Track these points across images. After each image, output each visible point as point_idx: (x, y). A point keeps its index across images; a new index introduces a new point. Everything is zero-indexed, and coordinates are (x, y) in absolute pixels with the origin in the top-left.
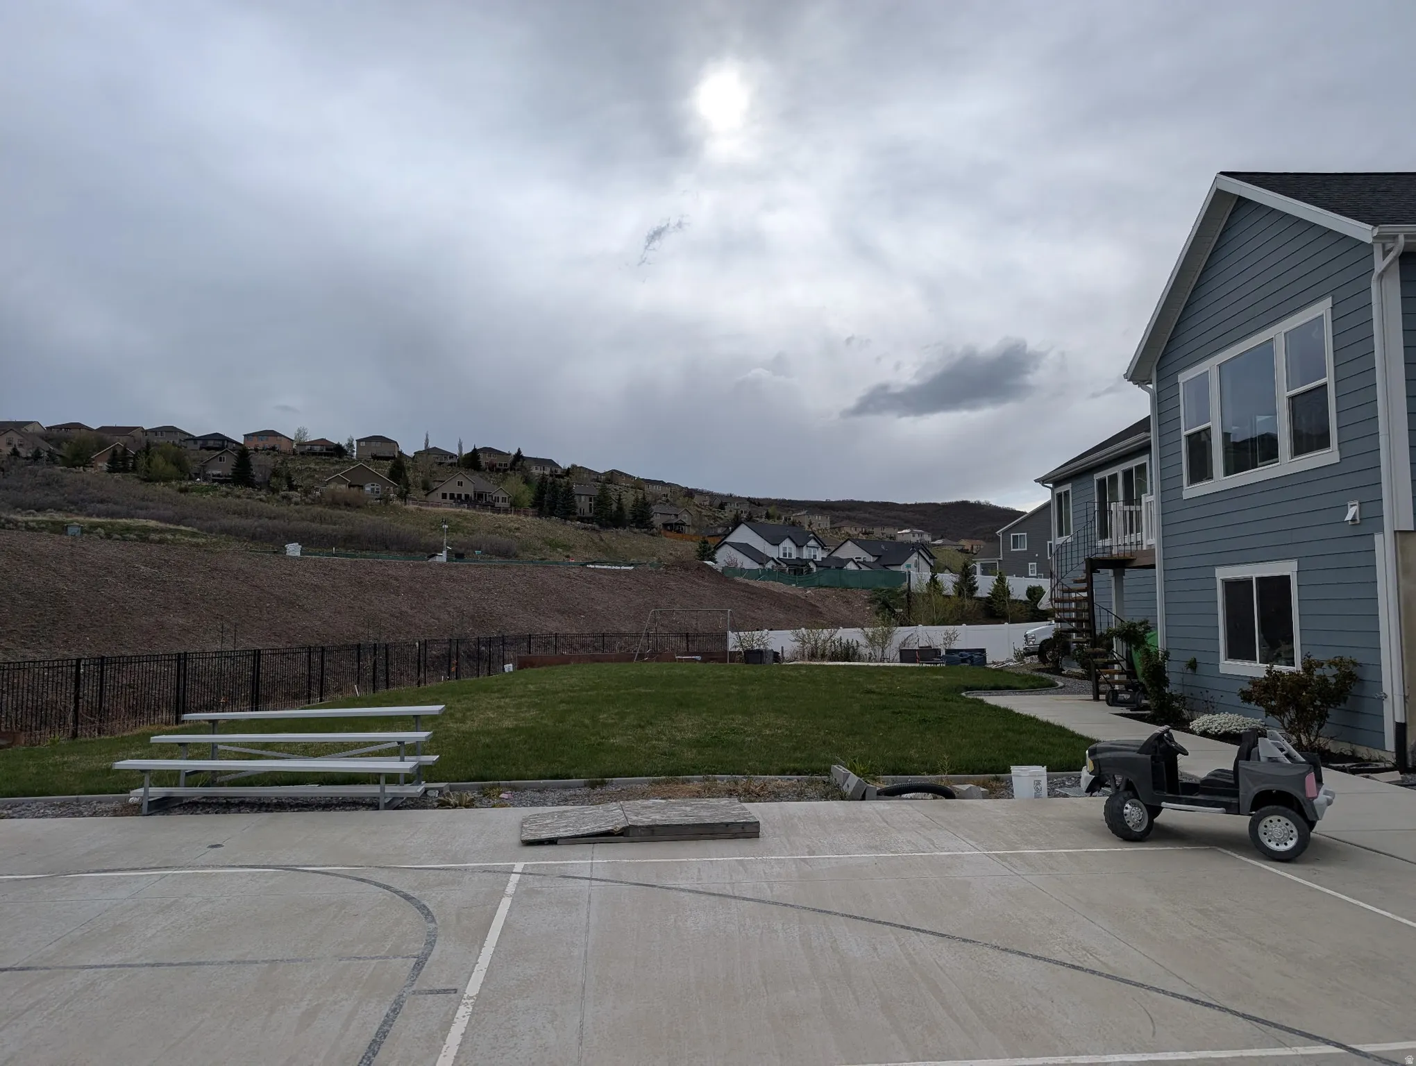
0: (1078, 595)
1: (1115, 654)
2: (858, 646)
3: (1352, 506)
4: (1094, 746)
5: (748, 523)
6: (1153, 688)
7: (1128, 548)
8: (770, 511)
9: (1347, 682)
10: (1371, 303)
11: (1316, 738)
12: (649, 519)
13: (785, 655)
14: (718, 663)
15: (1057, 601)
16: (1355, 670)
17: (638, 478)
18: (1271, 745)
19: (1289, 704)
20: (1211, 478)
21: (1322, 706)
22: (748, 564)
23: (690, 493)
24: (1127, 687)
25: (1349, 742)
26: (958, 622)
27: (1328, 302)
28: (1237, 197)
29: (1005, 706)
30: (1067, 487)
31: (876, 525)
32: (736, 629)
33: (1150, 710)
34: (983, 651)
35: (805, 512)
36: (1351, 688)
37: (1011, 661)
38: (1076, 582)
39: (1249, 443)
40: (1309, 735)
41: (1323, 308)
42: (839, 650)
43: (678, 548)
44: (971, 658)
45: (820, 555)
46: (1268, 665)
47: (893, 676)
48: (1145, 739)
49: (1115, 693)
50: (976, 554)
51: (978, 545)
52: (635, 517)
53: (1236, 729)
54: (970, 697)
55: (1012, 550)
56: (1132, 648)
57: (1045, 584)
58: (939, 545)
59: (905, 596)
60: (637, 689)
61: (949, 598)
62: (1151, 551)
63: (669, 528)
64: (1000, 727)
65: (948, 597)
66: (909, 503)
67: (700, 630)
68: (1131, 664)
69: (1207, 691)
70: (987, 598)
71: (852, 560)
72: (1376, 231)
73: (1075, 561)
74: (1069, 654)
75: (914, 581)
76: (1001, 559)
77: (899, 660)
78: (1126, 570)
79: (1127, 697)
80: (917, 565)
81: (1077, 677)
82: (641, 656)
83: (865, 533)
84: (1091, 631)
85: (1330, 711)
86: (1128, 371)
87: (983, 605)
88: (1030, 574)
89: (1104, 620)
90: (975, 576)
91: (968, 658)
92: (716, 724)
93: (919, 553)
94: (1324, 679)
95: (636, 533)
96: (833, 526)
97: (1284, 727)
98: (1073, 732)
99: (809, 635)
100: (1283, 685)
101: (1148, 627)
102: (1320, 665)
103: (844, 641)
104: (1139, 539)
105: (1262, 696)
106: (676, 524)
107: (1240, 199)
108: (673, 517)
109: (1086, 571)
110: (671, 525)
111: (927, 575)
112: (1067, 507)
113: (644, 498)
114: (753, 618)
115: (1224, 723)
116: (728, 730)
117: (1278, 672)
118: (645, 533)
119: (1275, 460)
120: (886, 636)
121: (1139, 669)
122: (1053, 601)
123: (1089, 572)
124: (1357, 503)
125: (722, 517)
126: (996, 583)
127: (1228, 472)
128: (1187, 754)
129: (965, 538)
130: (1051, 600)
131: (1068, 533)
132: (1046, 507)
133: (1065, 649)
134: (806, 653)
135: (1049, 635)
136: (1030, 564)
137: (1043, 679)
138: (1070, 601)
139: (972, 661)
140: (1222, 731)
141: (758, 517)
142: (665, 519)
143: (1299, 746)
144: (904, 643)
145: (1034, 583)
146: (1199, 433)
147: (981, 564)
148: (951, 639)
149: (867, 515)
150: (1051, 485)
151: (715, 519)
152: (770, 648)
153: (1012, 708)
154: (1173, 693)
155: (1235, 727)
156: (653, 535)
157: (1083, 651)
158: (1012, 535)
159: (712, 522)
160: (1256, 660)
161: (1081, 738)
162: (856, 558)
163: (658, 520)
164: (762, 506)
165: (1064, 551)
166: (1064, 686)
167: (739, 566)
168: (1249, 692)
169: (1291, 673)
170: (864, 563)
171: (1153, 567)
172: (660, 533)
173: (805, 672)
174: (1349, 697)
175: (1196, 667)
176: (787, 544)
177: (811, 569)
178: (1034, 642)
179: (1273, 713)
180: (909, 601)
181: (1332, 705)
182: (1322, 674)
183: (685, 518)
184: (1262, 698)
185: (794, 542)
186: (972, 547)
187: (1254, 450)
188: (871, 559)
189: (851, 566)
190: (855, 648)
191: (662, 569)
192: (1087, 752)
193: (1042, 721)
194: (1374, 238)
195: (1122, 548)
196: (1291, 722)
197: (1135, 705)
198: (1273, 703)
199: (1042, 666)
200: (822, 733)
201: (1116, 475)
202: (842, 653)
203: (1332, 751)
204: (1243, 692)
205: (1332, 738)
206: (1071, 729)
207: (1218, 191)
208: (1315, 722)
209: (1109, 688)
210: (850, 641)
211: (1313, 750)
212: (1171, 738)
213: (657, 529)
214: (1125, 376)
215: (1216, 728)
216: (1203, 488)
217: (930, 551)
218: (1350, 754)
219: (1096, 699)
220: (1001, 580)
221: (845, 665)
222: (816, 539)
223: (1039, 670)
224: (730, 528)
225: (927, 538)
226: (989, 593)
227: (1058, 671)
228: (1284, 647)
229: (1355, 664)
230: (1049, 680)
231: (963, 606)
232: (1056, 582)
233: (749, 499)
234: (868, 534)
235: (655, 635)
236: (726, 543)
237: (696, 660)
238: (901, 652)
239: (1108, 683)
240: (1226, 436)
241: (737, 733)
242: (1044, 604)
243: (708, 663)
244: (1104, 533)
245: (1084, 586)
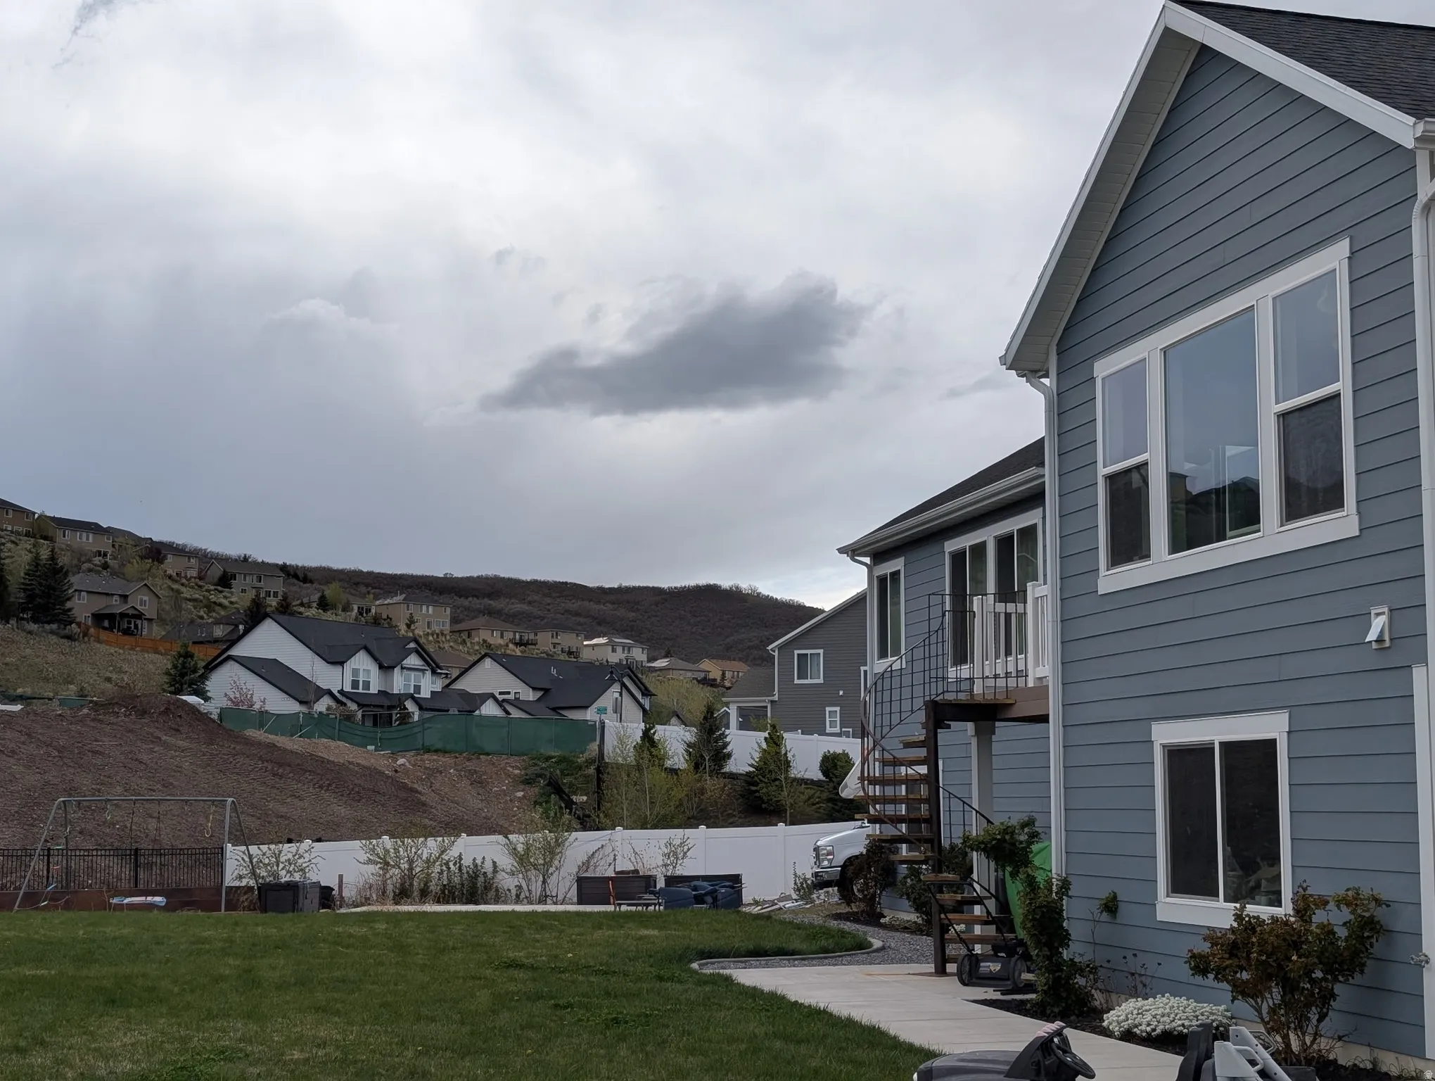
0: (910, 771)
1: (976, 885)
2: (495, 870)
3: (1378, 615)
4: (928, 1064)
5: (282, 618)
6: (1041, 951)
7: (1001, 683)
8: (327, 593)
9: (1366, 934)
10: (1412, 254)
11: (1315, 1039)
12: (63, 603)
13: (346, 894)
14: (200, 913)
15: (873, 781)
16: (1380, 913)
17: (42, 517)
18: (1235, 1053)
19: (1269, 977)
20: (1148, 556)
21: (1324, 979)
22: (279, 703)
23: (156, 552)
24: (996, 949)
25: (1369, 1045)
26: (691, 822)
27: (1342, 248)
28: (1199, 46)
29: (773, 988)
30: (897, 564)
31: (544, 628)
32: (242, 838)
33: (1035, 991)
34: (736, 879)
35: (400, 598)
36: (1372, 945)
37: (788, 898)
38: (908, 745)
39: (1214, 496)
40: (1304, 1034)
41: (1335, 257)
42: (457, 880)
43: (126, 667)
44: (713, 893)
45: (429, 685)
46: (1238, 905)
47: (562, 932)
48: (1020, 1047)
49: (974, 960)
50: (729, 688)
51: (735, 670)
52: (31, 597)
53: (1183, 1025)
54: (708, 971)
55: (796, 681)
56: (1007, 874)
57: (852, 747)
58: (661, 669)
59: (592, 771)
60: (15, 970)
61: (677, 774)
62: (1041, 690)
63: (106, 624)
64: (760, 1031)
65: (674, 771)
66: (607, 586)
67: (166, 842)
68: (1004, 906)
69: (1135, 955)
70: (748, 774)
71: (493, 696)
72: (1420, 128)
73: (906, 706)
74: (893, 884)
75: (610, 742)
76: (776, 698)
77: (575, 900)
78: (997, 724)
79: (995, 967)
80: (618, 709)
81: (906, 928)
82: (31, 899)
83: (520, 644)
84: (934, 841)
85: (1338, 989)
86: (1007, 350)
87: (738, 788)
88: (829, 730)
89: (957, 818)
90: (727, 732)
91: (706, 894)
92: (184, 1040)
93: (623, 685)
94: (1328, 931)
95: (30, 632)
96: (458, 627)
97: (1262, 1019)
98: (895, 1037)
99: (397, 851)
100: (1262, 943)
101: (1034, 830)
102: (1322, 903)
103: (467, 862)
104: (1021, 667)
105: (1228, 962)
106: (123, 615)
107: (1204, 49)
108: (115, 600)
109: (925, 726)
110: (111, 617)
111: (636, 729)
112: (896, 603)
113: (53, 558)
114: (282, 816)
115: (1163, 1016)
116: (210, 1052)
117: (1254, 917)
118: (52, 632)
119: (1255, 527)
120: (552, 851)
121: (1018, 911)
122: (866, 782)
123: (931, 727)
124: (1386, 610)
125: (225, 602)
126: (764, 746)
127: (1175, 547)
128: (1092, 1076)
129: (712, 657)
130: (862, 779)
131: (896, 652)
132: (857, 603)
133: (887, 876)
134: (390, 887)
135: (859, 849)
136: (828, 709)
137: (843, 934)
138: (896, 782)
139: (715, 899)
140: (1158, 1031)
141: (302, 605)
142: (99, 605)
143: (1283, 1057)
144: (586, 865)
145: (837, 745)
146: (1128, 471)
147: (739, 708)
148: (675, 854)
149: (525, 607)
150: (867, 560)
151: (211, 606)
152: (313, 877)
153: (785, 992)
154: (1076, 960)
155: (1180, 1022)
156: (69, 637)
157: (920, 880)
158: (796, 652)
159: (202, 613)
160: (1218, 896)
161: (911, 1049)
162: (501, 693)
163: (82, 607)
164: (311, 582)
165: (887, 686)
166: (883, 948)
167: (257, 707)
168: (1204, 956)
169: (1275, 920)
170: (517, 703)
171: (1044, 719)
172: (85, 635)
173: (384, 926)
174: (1369, 962)
175: (1116, 909)
176: (361, 663)
177: (409, 715)
178: (830, 861)
179: (1244, 994)
180: (599, 780)
181: (1341, 979)
182: (1326, 922)
183: (143, 603)
184: (1227, 967)
185: (375, 659)
186: (723, 674)
187: (1220, 509)
188: (530, 695)
189: (489, 709)
190: (490, 876)
191: (85, 711)
192: (915, 1076)
193: (839, 1018)
194: (1416, 139)
195: (991, 683)
196: (1273, 1011)
197: (1009, 983)
198: (1245, 976)
199: (844, 909)
200: (410, 1054)
201: (983, 544)
202: (463, 885)
203: (1341, 1062)
204: (1194, 956)
205: (1340, 1038)
206: (892, 1032)
207: (1167, 31)
208: (1313, 1008)
209: (964, 951)
210: (479, 862)
211: (1309, 1062)
212: (1065, 1046)
213: (79, 624)
214: (1003, 360)
215: (1149, 1025)
216: (1133, 575)
217: (644, 681)
218: (1369, 1066)
219: (941, 971)
220: (775, 741)
221: (467, 912)
222: (422, 652)
223: (838, 917)
224: (241, 627)
225: (639, 655)
226: (752, 765)
227: (872, 917)
228: (1265, 872)
229: (1378, 902)
230: (854, 936)
231: (702, 791)
232: (871, 745)
233: (284, 568)
234: (525, 645)
235: (67, 853)
236: (230, 658)
237: (151, 907)
238: (580, 881)
239: (962, 941)
240: (1176, 480)
241: (231, 1060)
242: (851, 787)
243: (179, 913)
244: (962, 656)
245: (922, 752)
